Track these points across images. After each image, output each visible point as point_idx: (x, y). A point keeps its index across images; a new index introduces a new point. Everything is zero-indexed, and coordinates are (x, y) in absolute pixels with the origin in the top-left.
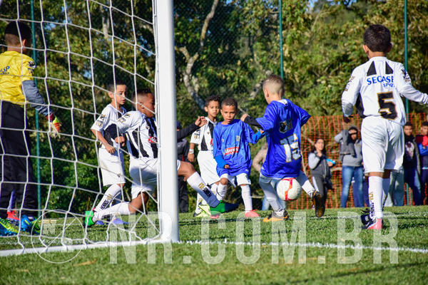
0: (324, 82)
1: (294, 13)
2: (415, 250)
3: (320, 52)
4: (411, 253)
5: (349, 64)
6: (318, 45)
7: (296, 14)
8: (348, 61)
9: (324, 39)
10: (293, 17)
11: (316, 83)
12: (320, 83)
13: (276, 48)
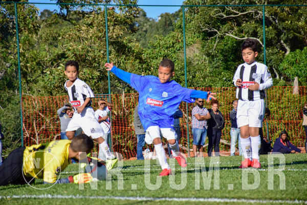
0: (48, 73)
1: (26, 21)
2: (117, 198)
3: (45, 50)
4: (114, 200)
5: (67, 60)
6: (43, 45)
7: (28, 21)
8: (66, 58)
9: (48, 40)
10: (25, 24)
11: (43, 73)
12: (46, 73)
13: (13, 46)
